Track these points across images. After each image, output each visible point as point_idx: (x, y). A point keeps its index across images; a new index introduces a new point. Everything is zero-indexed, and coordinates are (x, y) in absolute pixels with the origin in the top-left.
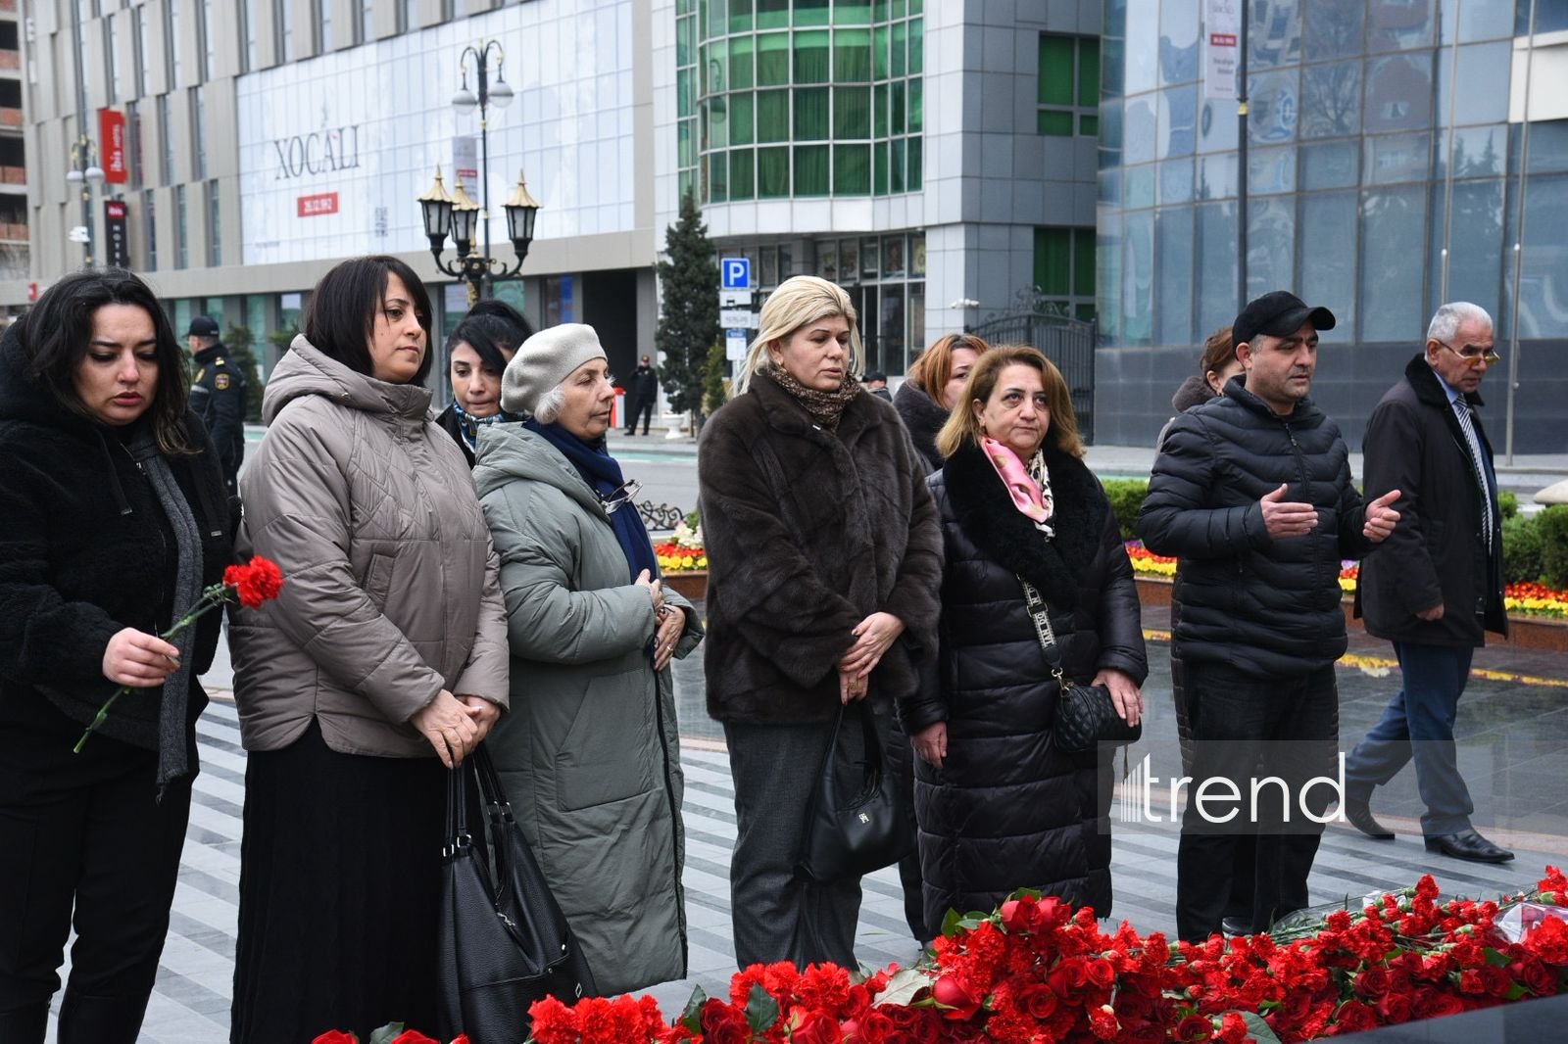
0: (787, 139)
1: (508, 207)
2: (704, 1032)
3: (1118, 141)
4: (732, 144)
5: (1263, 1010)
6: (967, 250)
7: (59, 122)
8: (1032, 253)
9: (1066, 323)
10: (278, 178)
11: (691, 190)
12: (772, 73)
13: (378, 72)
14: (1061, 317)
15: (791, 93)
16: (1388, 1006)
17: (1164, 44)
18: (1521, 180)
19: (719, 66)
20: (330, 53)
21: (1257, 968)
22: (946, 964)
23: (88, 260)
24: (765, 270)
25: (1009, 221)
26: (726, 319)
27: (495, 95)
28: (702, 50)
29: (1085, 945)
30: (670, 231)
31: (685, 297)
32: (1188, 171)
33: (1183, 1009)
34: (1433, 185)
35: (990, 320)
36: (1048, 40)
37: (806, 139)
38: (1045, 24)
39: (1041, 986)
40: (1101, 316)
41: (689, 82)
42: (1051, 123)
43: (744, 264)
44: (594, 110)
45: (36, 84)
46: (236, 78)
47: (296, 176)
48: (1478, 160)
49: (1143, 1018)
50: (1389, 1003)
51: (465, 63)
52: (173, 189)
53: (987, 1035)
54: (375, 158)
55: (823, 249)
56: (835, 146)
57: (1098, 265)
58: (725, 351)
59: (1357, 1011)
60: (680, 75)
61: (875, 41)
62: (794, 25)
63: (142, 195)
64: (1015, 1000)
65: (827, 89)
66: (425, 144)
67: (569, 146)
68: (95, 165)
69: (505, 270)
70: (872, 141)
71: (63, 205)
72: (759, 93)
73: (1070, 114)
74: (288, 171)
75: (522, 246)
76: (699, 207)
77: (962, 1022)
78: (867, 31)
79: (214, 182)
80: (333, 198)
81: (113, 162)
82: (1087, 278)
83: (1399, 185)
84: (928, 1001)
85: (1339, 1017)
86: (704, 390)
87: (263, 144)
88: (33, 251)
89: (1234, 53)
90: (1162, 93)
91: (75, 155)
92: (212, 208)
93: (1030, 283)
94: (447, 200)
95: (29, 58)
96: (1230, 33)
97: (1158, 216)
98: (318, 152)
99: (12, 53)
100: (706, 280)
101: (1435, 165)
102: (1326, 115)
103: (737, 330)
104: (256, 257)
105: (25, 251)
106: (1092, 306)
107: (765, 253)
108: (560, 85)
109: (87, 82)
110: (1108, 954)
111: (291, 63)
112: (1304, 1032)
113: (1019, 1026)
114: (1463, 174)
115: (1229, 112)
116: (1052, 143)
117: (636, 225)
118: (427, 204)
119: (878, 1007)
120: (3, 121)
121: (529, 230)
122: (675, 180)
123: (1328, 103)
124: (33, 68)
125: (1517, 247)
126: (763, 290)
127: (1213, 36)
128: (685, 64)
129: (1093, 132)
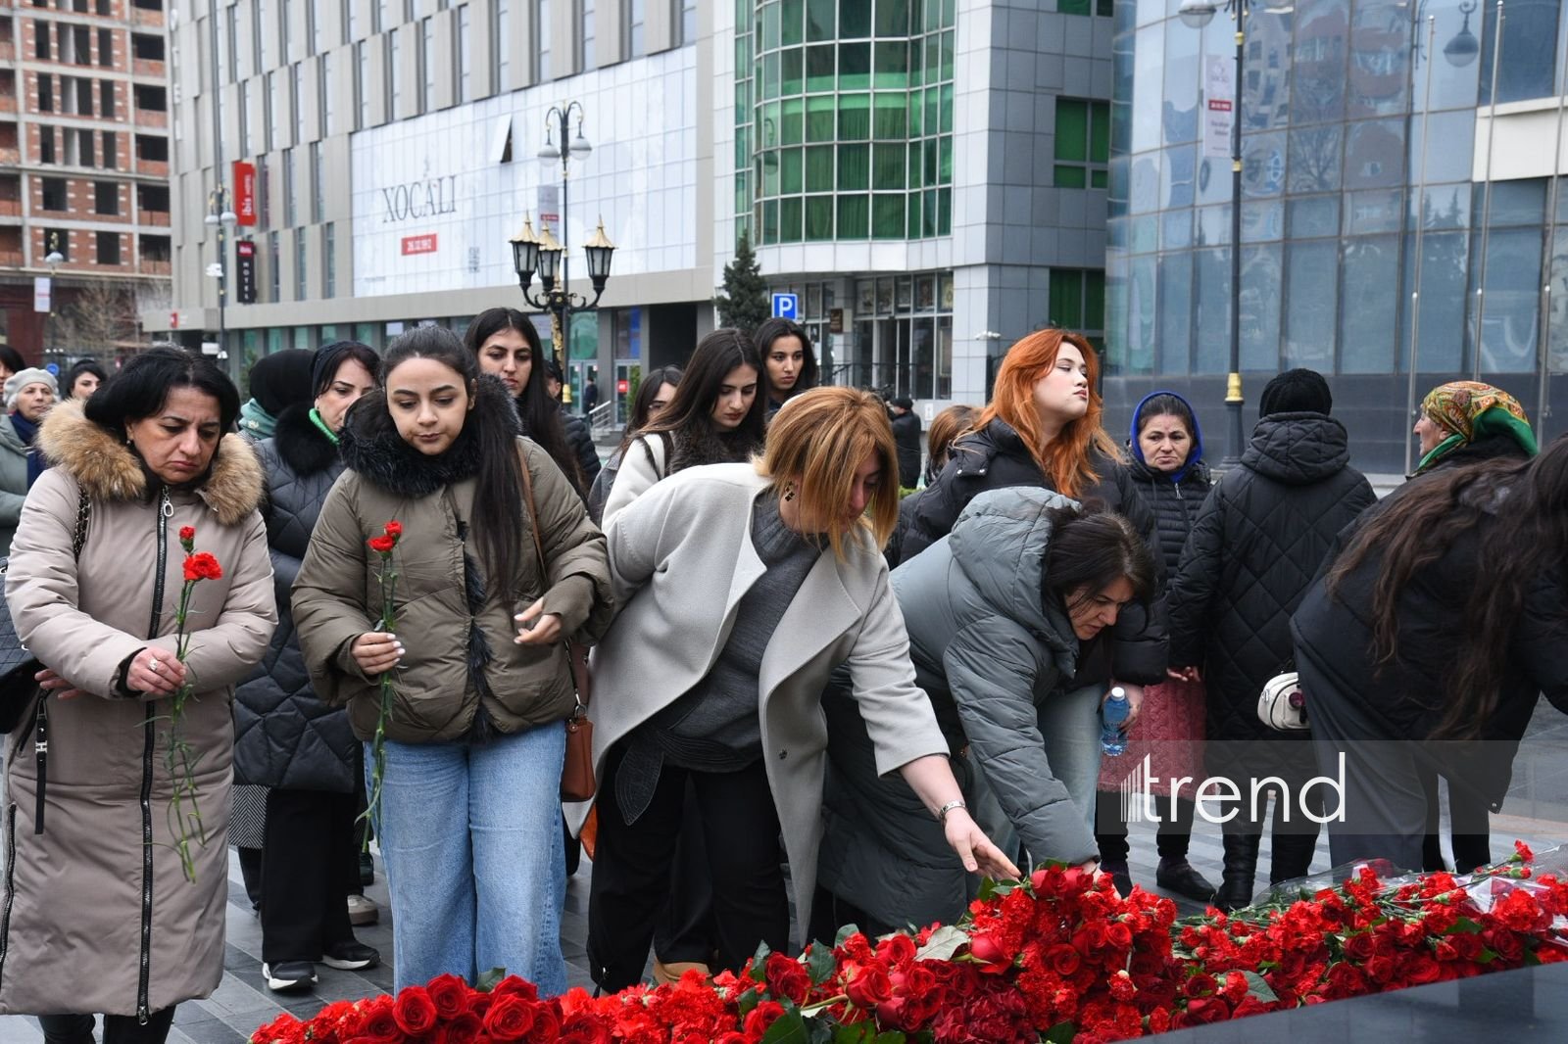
0: (832, 189)
1: (587, 248)
2: (768, 982)
3: (1126, 195)
4: (783, 193)
5: (1263, 969)
6: (990, 288)
7: (199, 173)
8: (1048, 292)
10: (385, 221)
11: (746, 234)
12: (819, 131)
13: (474, 128)
15: (836, 148)
16: (1374, 967)
17: (1167, 107)
18: (1483, 232)
19: (773, 125)
20: (432, 113)
22: (982, 924)
23: (222, 292)
24: (810, 304)
25: (1028, 263)
27: (575, 149)
28: (758, 110)
29: (1103, 910)
30: (727, 269)
32: (1186, 222)
33: (1191, 968)
34: (1405, 236)
36: (1063, 103)
37: (849, 189)
38: (1061, 89)
39: (1066, 946)
40: (1108, 347)
41: (745, 138)
42: (1066, 176)
43: (792, 299)
44: (661, 162)
46: (351, 134)
47: (401, 219)
48: (1444, 213)
49: (1156, 975)
50: (1374, 965)
51: (550, 121)
52: (294, 231)
53: (1018, 989)
54: (469, 205)
55: (863, 286)
56: (874, 195)
57: (1107, 302)
59: (1346, 974)
60: (738, 131)
61: (910, 103)
62: (839, 89)
63: (268, 236)
64: (1043, 958)
65: (867, 145)
66: (513, 191)
67: (639, 194)
68: (229, 210)
69: (584, 304)
70: (907, 191)
71: (201, 244)
72: (808, 148)
73: (1083, 169)
74: (394, 214)
75: (599, 282)
76: (753, 249)
77: (996, 976)
78: (904, 94)
79: (330, 225)
80: (433, 238)
81: (244, 207)
82: (1096, 314)
83: (1375, 236)
84: (966, 957)
85: (1329, 977)
87: (373, 191)
88: (175, 285)
89: (1229, 117)
90: (1164, 151)
91: (212, 202)
92: (328, 246)
93: (1046, 318)
94: (535, 241)
95: (175, 118)
96: (1227, 99)
97: (1160, 260)
98: (420, 198)
99: (161, 113)
100: (759, 313)
101: (1407, 218)
102: (1310, 173)
104: (365, 290)
105: (168, 285)
106: (1101, 339)
107: (810, 289)
108: (632, 140)
109: (224, 138)
110: (1124, 917)
111: (398, 121)
112: (1298, 989)
113: (1046, 981)
114: (1431, 226)
115: (1225, 169)
116: (1067, 195)
117: (697, 264)
118: (517, 245)
119: (920, 960)
120: (152, 173)
121: (606, 267)
122: (732, 223)
123: (1312, 162)
124: (178, 127)
125: (1479, 292)
126: (809, 322)
127: (1211, 102)
128: (743, 122)
129: (1103, 185)
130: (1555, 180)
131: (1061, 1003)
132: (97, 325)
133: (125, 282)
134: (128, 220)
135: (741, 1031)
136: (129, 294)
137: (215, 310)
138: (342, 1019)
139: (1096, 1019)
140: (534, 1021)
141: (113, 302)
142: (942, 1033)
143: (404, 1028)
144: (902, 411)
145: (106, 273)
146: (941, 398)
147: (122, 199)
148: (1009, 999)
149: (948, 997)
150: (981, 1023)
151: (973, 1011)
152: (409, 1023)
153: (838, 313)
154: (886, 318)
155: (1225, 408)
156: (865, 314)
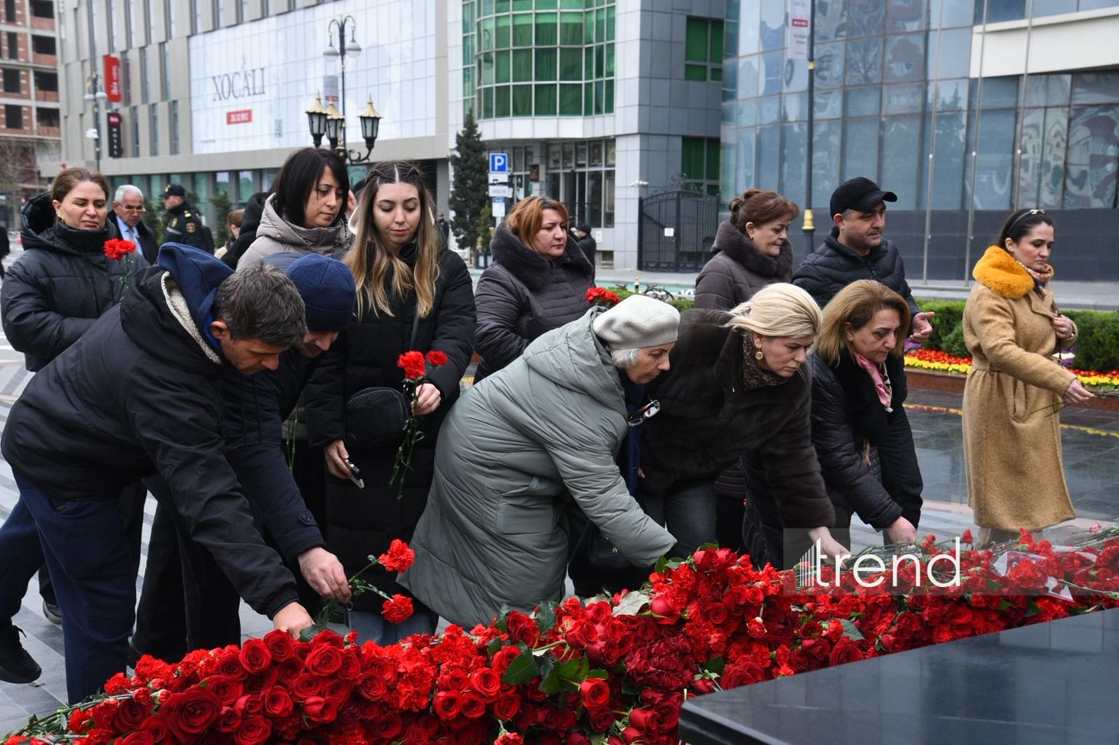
0: (531, 80)
1: (362, 117)
2: (509, 632)
3: (734, 84)
4: (497, 82)
5: (852, 617)
6: (641, 150)
7: (79, 64)
8: (680, 153)
9: (701, 196)
10: (214, 100)
11: (471, 111)
12: (521, 38)
13: (277, 34)
14: (698, 192)
15: (533, 51)
16: (928, 616)
17: (763, 25)
18: (977, 113)
19: (489, 34)
20: (247, 22)
21: (848, 592)
22: (658, 590)
23: (97, 149)
24: (516, 161)
25: (666, 132)
26: (493, 191)
27: (350, 49)
28: (479, 24)
29: (745, 579)
30: (458, 136)
31: (467, 177)
32: (776, 105)
33: (804, 618)
34: (924, 115)
35: (655, 194)
36: (692, 21)
37: (543, 80)
38: (690, 11)
39: (718, 604)
40: (722, 193)
41: (470, 44)
42: (694, 72)
43: (504, 157)
44: (411, 60)
45: (65, 40)
46: (188, 37)
47: (226, 99)
48: (948, 100)
49: (780, 623)
50: (929, 613)
51: (332, 30)
52: (149, 106)
53: (684, 634)
54: (274, 89)
55: (552, 149)
56: (561, 85)
57: (721, 162)
58: (491, 211)
59: (909, 618)
60: (465, 39)
61: (586, 20)
62: (536, 9)
63: (130, 110)
64: (702, 612)
65: (556, 49)
66: (306, 80)
67: (395, 82)
68: (101, 91)
69: (360, 157)
70: (583, 82)
71: (81, 115)
72: (515, 51)
73: (705, 67)
74: (221, 95)
75: (370, 142)
76: (476, 121)
77: (669, 626)
78: (581, 14)
79: (175, 102)
80: (249, 112)
81: (112, 89)
82: (714, 170)
83: (905, 115)
84: (648, 613)
85: (898, 622)
86: (479, 235)
87: (205, 78)
88: (63, 143)
89: (806, 31)
90: (761, 55)
91: (89, 84)
92: (174, 118)
93: (680, 171)
94: (324, 112)
95: (60, 23)
96: (805, 19)
97: (758, 131)
98: (239, 84)
99: (50, 20)
100: (481, 167)
101: (925, 104)
102: (859, 72)
103: (499, 198)
104: (201, 149)
105: (58, 144)
106: (717, 187)
107: (516, 151)
108: (389, 44)
109: (96, 39)
110: (759, 584)
111: (223, 28)
112: (876, 631)
113: (704, 628)
114: (940, 109)
115: (803, 68)
116: (693, 85)
117: (437, 131)
118: (311, 115)
119: (615, 616)
120: (45, 63)
121: (375, 131)
122: (461, 104)
123: (860, 65)
124: (63, 30)
125: (974, 154)
126: (516, 174)
127: (794, 20)
128: (468, 32)
129: (720, 79)
130: (1025, 77)
131: (715, 644)
132: (6, 171)
133: (26, 141)
134: (28, 97)
135: (490, 667)
136: (30, 150)
137: (92, 162)
138: (202, 662)
139: (738, 654)
140: (343, 662)
141: (18, 155)
142: (632, 666)
143: (248, 668)
144: (583, 234)
145: (13, 135)
146: (607, 227)
147: (23, 81)
148: (680, 642)
149: (635, 641)
150: (659, 659)
151: (653, 650)
152: (251, 665)
153: (536, 167)
154: (568, 171)
155: (803, 234)
156: (554, 168)
